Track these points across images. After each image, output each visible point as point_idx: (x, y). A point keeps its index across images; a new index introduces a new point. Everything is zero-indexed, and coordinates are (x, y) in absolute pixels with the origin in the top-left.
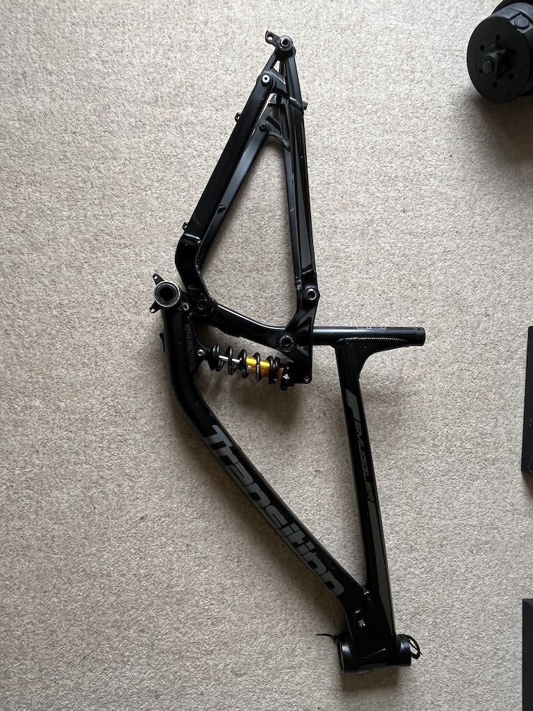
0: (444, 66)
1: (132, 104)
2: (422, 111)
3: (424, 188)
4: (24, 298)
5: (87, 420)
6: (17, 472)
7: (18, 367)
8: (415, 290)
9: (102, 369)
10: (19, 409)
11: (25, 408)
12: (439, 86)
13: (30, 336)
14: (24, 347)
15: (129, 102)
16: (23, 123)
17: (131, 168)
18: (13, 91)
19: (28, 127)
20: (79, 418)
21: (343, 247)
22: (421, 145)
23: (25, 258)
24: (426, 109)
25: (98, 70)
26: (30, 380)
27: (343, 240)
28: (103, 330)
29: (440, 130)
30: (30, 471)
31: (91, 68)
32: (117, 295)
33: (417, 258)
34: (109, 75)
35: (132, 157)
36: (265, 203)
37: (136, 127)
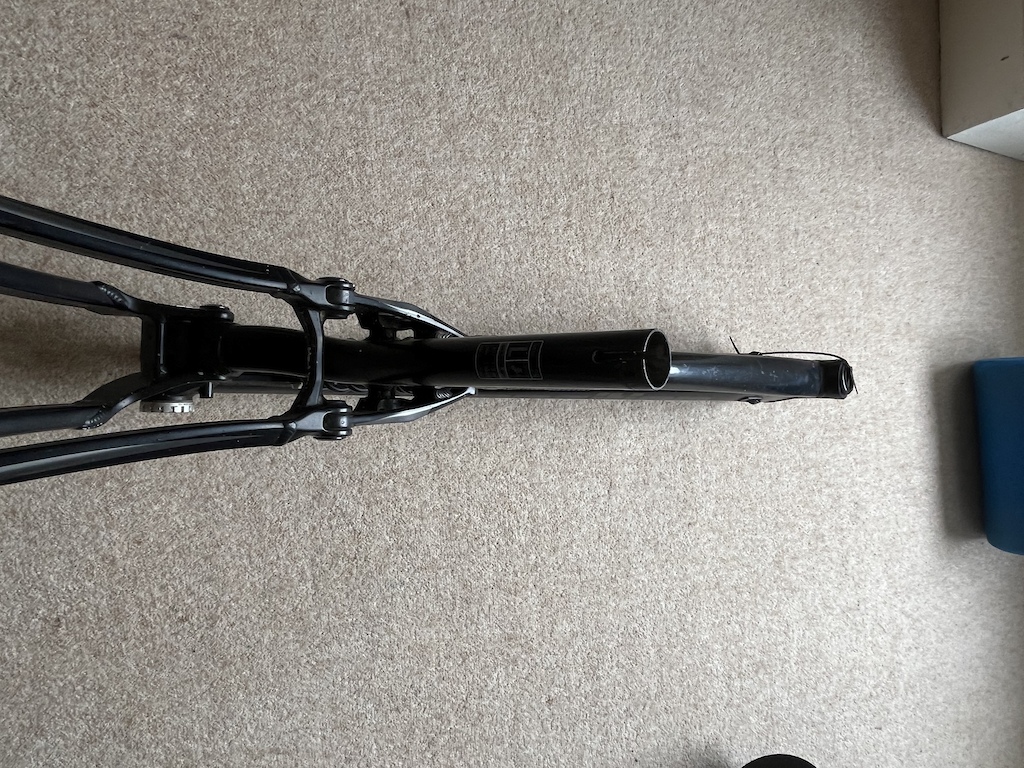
0: (753, 721)
1: (656, 277)
2: (692, 701)
3: (587, 726)
4: (372, 108)
5: (158, 193)
6: (51, 67)
7: (254, 88)
8: (425, 745)
9: (256, 223)
10: (176, 82)
11: (179, 93)
12: (727, 719)
13: (309, 112)
14: (290, 101)
15: (658, 273)
16: (618, 129)
17: (574, 274)
18: (656, 119)
19: (614, 135)
20: (162, 180)
21: (486, 609)
22: (647, 708)
23: (434, 115)
24: (695, 705)
25: (693, 233)
26: (231, 104)
27: (497, 607)
28: (325, 225)
29: (671, 734)
30: (53, 90)
31: (695, 224)
32: (386, 250)
33: (477, 738)
34: (690, 246)
35: (589, 276)
36: (542, 476)
37: (629, 282)
